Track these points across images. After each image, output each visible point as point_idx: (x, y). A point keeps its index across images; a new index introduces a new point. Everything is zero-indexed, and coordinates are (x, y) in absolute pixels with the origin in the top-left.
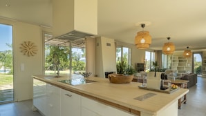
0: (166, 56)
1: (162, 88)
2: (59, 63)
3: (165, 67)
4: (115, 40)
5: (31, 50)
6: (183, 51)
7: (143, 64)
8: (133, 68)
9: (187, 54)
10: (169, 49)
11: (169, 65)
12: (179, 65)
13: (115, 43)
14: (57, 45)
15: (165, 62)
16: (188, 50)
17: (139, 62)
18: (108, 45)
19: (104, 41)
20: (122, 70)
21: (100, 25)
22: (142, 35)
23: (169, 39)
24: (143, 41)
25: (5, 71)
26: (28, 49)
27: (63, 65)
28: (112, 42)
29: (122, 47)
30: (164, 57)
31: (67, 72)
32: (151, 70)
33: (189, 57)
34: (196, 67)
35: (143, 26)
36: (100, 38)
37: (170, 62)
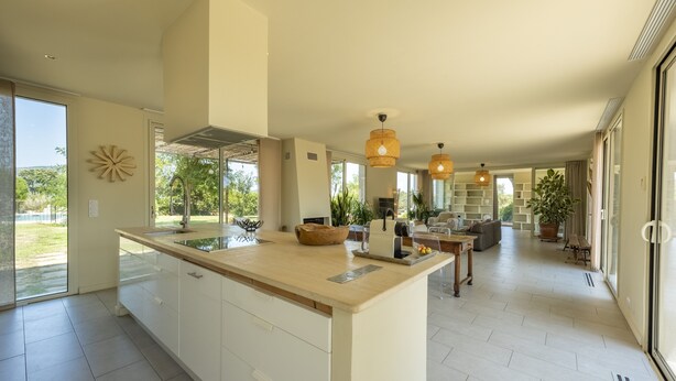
0: (441, 182)
1: (399, 254)
2: (200, 196)
3: (440, 206)
4: (327, 147)
5: (117, 167)
6: (475, 173)
7: (392, 200)
8: (370, 208)
9: (482, 179)
10: (441, 168)
11: (448, 203)
12: (468, 201)
13: (329, 154)
14: (191, 153)
15: (440, 196)
16: (482, 171)
17: (383, 196)
18: (312, 156)
19: (301, 149)
20: (343, 213)
21: (274, 111)
22: (380, 136)
23: (440, 146)
24: (382, 151)
25: (54, 217)
26: (109, 163)
27: (210, 200)
28: (321, 151)
29: (344, 161)
30: (437, 187)
31: (213, 219)
32: (411, 215)
33: (486, 184)
34: (501, 207)
35: (382, 118)
36: (291, 140)
37: (449, 195)
